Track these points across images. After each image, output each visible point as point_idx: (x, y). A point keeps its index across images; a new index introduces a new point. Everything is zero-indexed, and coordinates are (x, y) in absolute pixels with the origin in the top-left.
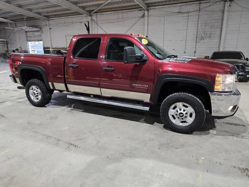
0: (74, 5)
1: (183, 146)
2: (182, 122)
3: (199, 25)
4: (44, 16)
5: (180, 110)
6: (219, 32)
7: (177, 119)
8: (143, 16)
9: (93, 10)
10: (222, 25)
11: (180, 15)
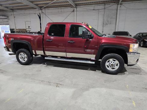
0: (31, 3)
1: (115, 80)
2: (112, 69)
3: (105, 17)
4: (10, 9)
5: (112, 62)
6: (115, 21)
7: (110, 67)
8: (74, 11)
9: (43, 7)
10: (117, 17)
11: (94, 11)
